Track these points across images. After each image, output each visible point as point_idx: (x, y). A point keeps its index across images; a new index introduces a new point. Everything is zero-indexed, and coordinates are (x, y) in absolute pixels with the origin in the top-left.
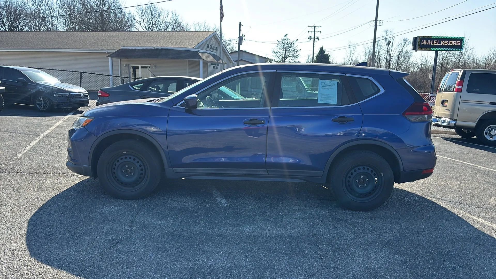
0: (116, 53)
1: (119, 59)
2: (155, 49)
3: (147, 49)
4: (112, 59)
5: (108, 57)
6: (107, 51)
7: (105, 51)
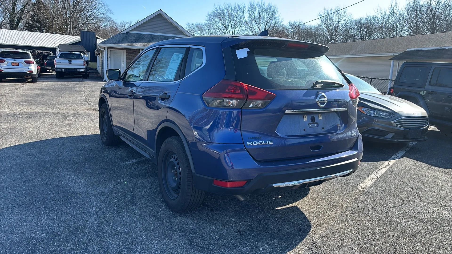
0: (400, 55)
1: (398, 61)
2: (442, 49)
3: (432, 50)
4: (394, 62)
5: (390, 59)
6: (394, 54)
7: (392, 54)
